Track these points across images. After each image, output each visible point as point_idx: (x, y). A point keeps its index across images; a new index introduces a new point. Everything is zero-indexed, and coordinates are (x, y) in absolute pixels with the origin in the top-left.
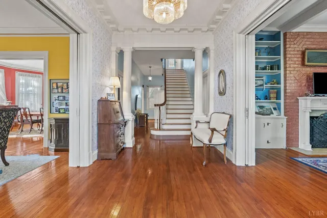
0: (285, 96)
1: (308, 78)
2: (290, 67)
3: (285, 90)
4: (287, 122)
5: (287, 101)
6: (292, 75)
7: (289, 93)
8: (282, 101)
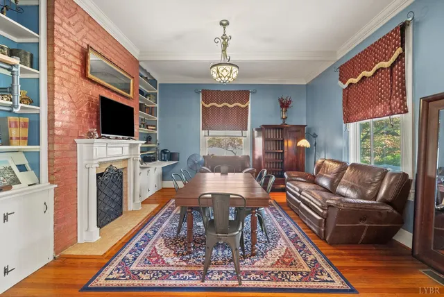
0: (51, 135)
1: (91, 104)
2: (61, 70)
3: (51, 121)
4: (56, 195)
5: (56, 147)
6: (65, 90)
7: (60, 128)
8: (43, 147)
